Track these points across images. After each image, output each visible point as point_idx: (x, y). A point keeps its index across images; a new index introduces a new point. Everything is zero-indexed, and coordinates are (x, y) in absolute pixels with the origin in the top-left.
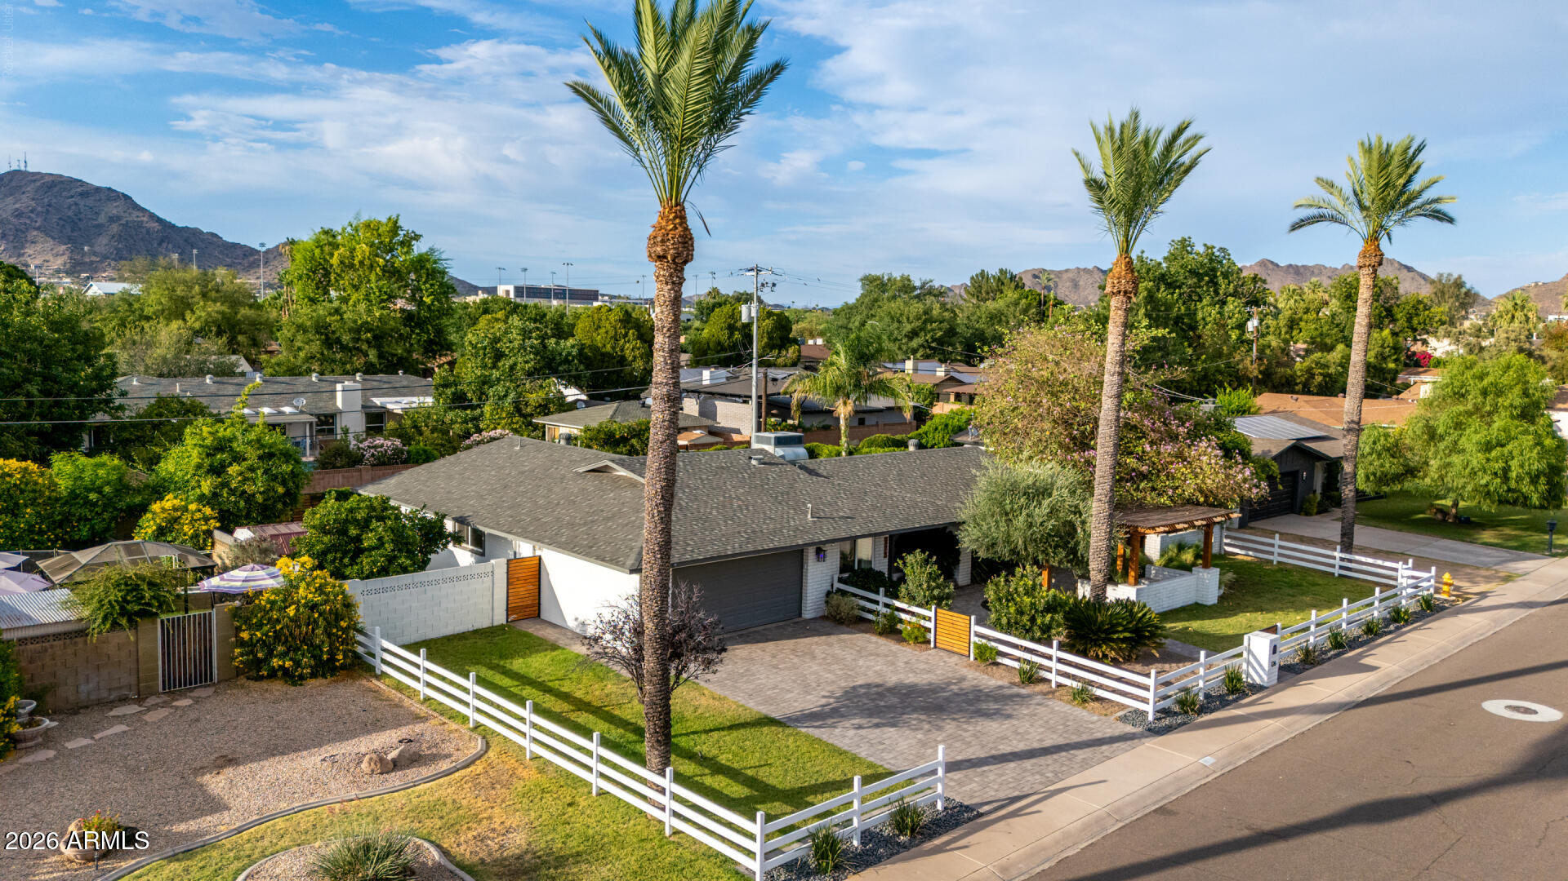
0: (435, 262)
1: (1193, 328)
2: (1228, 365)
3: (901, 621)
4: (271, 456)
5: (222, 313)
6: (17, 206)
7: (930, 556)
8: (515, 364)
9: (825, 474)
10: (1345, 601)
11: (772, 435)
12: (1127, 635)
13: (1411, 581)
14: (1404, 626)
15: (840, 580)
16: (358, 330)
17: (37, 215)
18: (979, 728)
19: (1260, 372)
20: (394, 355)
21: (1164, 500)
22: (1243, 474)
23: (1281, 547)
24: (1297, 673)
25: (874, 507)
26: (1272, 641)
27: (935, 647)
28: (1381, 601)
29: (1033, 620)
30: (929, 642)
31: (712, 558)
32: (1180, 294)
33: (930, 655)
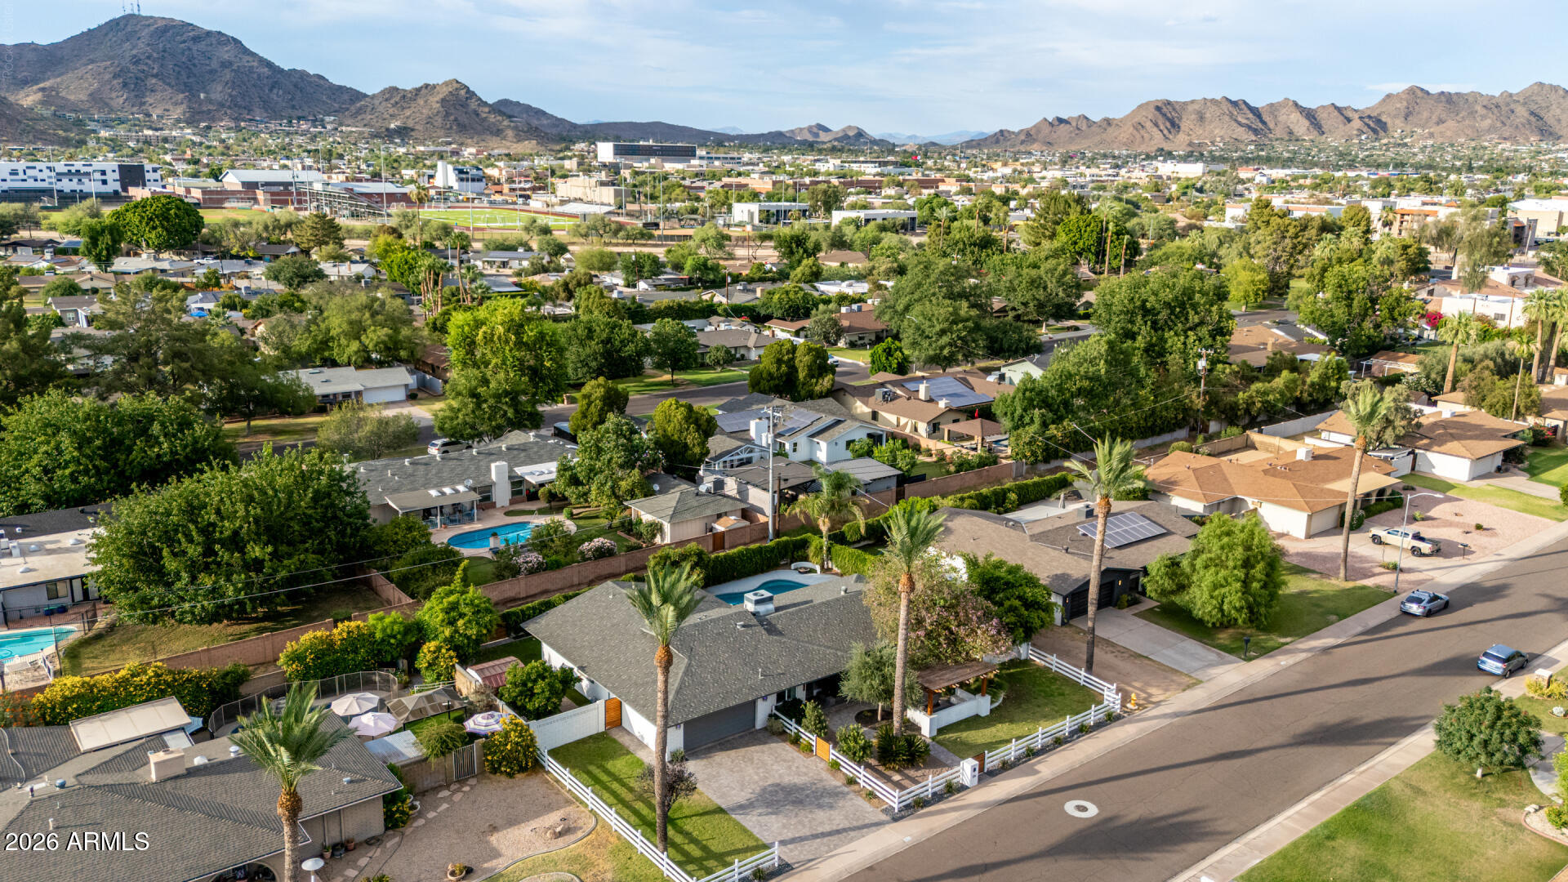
3: (800, 738)
4: (479, 612)
6: (134, 52)
9: (780, 629)
12: (905, 758)
14: (1083, 736)
15: (777, 711)
17: (154, 61)
18: (814, 815)
23: (1056, 662)
26: (973, 766)
27: (814, 755)
28: (1083, 717)
29: (855, 752)
30: (811, 752)
31: (702, 716)
33: (811, 761)
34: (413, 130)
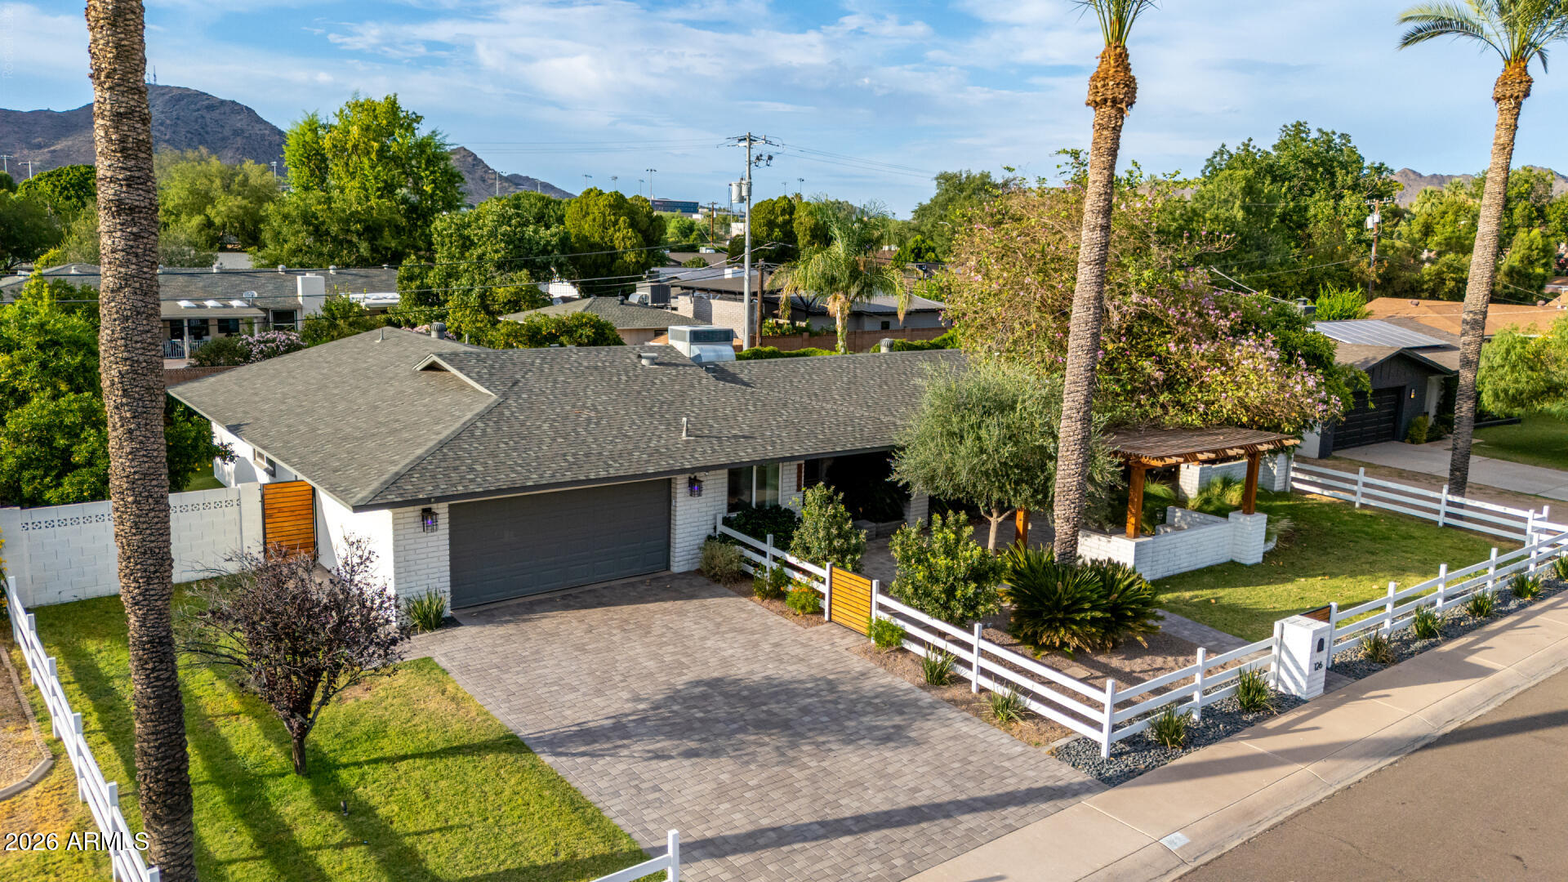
0: (437, 147)
1: (1302, 226)
2: (1340, 268)
3: (789, 580)
5: (245, 208)
7: (836, 493)
8: (484, 254)
9: (746, 380)
10: (1443, 567)
11: (687, 329)
12: (1098, 614)
13: (1546, 538)
14: (1530, 603)
15: (727, 522)
16: (347, 221)
17: (167, 128)
18: (824, 764)
19: (1379, 276)
20: (387, 249)
21: (1194, 419)
22: (1305, 382)
23: (1366, 485)
24: (1358, 677)
25: (789, 423)
26: (1315, 633)
27: (830, 620)
28: (1498, 567)
29: (950, 592)
30: (821, 612)
31: (499, 491)
32: (1289, 189)
33: (817, 634)
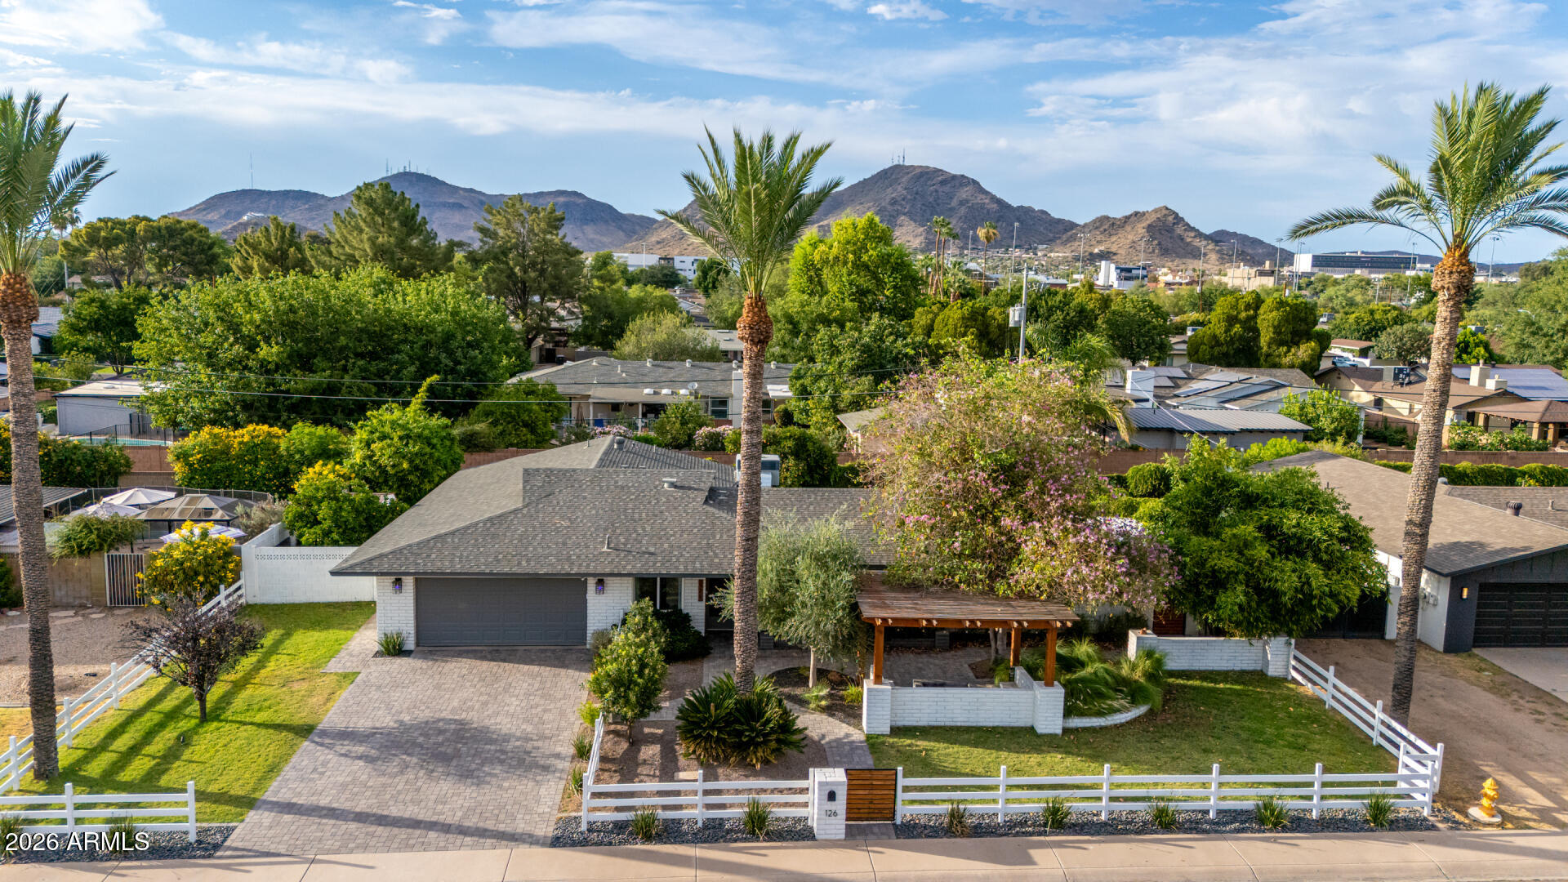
6: (894, 195)
17: (907, 202)
23: (1334, 686)
26: (823, 784)
34: (1115, 254)
